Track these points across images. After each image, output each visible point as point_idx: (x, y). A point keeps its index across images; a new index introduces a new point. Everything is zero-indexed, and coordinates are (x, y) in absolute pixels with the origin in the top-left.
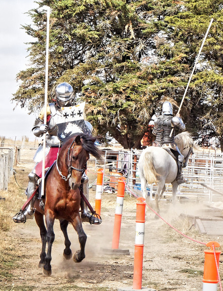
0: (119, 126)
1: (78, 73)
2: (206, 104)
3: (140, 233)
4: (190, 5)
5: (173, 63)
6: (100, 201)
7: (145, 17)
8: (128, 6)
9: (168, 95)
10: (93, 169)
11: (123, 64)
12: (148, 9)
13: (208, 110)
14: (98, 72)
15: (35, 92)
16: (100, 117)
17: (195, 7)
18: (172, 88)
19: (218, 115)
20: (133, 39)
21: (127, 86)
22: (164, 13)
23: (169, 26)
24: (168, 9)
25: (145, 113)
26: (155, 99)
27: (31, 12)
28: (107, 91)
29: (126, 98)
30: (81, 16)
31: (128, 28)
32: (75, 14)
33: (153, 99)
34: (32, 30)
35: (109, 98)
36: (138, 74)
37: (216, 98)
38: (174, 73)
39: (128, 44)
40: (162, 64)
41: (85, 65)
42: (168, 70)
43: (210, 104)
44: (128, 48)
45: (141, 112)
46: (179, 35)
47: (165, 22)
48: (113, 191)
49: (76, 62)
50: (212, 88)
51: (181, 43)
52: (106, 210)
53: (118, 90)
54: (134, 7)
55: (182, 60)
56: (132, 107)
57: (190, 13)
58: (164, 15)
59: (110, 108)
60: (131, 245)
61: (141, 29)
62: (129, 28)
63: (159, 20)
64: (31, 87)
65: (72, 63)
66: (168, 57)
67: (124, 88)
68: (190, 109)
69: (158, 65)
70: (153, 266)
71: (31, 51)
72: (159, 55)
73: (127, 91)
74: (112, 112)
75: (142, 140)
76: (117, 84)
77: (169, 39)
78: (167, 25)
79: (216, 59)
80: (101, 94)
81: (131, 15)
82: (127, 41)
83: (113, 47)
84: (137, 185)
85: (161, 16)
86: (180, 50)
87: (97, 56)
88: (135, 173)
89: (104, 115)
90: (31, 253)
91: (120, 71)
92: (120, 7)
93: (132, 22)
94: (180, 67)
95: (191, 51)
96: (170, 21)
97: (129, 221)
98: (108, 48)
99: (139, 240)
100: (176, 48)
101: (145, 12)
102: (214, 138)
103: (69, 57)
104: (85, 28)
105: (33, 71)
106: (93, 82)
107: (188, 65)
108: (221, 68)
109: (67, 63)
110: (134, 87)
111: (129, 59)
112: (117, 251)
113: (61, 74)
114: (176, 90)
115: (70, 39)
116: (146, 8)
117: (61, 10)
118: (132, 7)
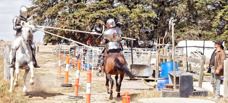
0: (76, 35)
1: (55, 9)
2: (119, 24)
3: (89, 88)
5: (103, 4)
6: (68, 72)
9: (100, 19)
10: (63, 56)
11: (78, 4)
13: (120, 27)
14: (65, 8)
15: (34, 18)
18: (102, 16)
19: (125, 29)
21: (79, 15)
25: (89, 28)
28: (70, 17)
29: (79, 21)
33: (93, 21)
35: (71, 21)
36: (85, 9)
37: (124, 21)
38: (103, 8)
40: (97, 4)
41: (59, 5)
42: (100, 7)
43: (121, 24)
45: (87, 28)
48: (73, 67)
49: (54, 3)
50: (122, 15)
52: (71, 77)
53: (75, 17)
55: (107, 2)
56: (82, 25)
59: (71, 26)
60: (84, 94)
66: (100, 0)
67: (78, 16)
69: (95, 5)
73: (80, 17)
74: (72, 28)
75: (87, 42)
76: (75, 14)
79: (124, 1)
80: (66, 19)
84: (85, 64)
88: (84, 58)
91: (76, 7)
94: (106, 5)
97: (82, 82)
99: (88, 92)
105: (33, 8)
106: (62, 13)
107: (110, 4)
108: (127, 6)
109: (50, 4)
110: (83, 15)
111: (81, 2)
112: (77, 97)
113: (47, 9)
114: (104, 17)
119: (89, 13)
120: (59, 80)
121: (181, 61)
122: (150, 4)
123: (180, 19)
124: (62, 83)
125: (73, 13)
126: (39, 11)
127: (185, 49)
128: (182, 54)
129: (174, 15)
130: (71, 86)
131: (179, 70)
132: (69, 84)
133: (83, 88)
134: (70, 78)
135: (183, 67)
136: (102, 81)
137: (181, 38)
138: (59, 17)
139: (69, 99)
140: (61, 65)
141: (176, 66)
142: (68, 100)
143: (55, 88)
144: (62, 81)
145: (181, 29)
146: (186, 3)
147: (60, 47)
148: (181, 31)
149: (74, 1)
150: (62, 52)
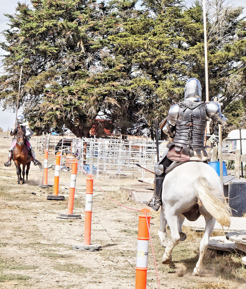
0: (72, 120)
1: (41, 79)
2: (140, 103)
3: (89, 202)
4: (127, 27)
5: (114, 72)
6: (59, 177)
7: (93, 36)
8: (80, 28)
9: (111, 96)
10: (53, 153)
11: (76, 72)
12: (95, 30)
13: (142, 108)
14: (56, 79)
15: (8, 94)
16: (58, 113)
17: (131, 29)
18: (114, 91)
19: (149, 112)
20: (83, 53)
21: (79, 89)
22: (107, 33)
23: (111, 43)
24: (111, 30)
25: (93, 110)
27: (4, 32)
28: (63, 93)
29: (78, 98)
30: (44, 35)
31: (80, 45)
32: (38, 33)
33: (99, 99)
34: (6, 46)
35: (65, 98)
36: (87, 80)
37: (147, 98)
38: (115, 79)
39: (80, 57)
40: (106, 72)
41: (47, 73)
42: (110, 77)
43: (143, 103)
44: (80, 60)
45: (90, 109)
46: (119, 50)
47: (108, 40)
48: (68, 170)
49: (40, 71)
50: (144, 90)
51: (120, 56)
53: (72, 92)
54: (84, 28)
55: (122, 69)
56: (83, 105)
57: (127, 33)
58: (108, 35)
59: (66, 106)
60: (82, 212)
61: (90, 45)
62: (80, 44)
63: (104, 38)
64: (5, 90)
65: (37, 72)
66: (111, 67)
67: (77, 91)
68: (128, 107)
69: (103, 73)
70: (100, 227)
71: (4, 62)
72: (103, 65)
73: (79, 93)
74: (67, 109)
75: (91, 131)
76: (71, 87)
77: (111, 53)
78: (109, 43)
79: (148, 68)
80: (59, 95)
81: (82, 34)
82: (79, 54)
83: (68, 60)
84: (86, 165)
85: (105, 36)
86: (120, 62)
87: (56, 66)
88: (85, 156)
89: (61, 111)
90: (5, 217)
91: (73, 77)
92: (73, 29)
93: (82, 40)
94: (119, 74)
95: (129, 63)
96: (112, 39)
97: (80, 192)
98: (64, 60)
99: (88, 207)
100: (117, 60)
101: (93, 32)
102: (146, 129)
103: (34, 67)
104: (46, 44)
105: (6, 77)
106: (52, 86)
107: (125, 73)
108: (151, 76)
109: (32, 71)
110: (84, 89)
111: (81, 68)
112: (71, 216)
113: (28, 80)
114: (117, 92)
115: (34, 53)
116: (93, 29)
117: (27, 30)
118: (82, 29)
119: (92, 86)
120: (44, 191)
121: (232, 162)
122: (187, 72)
123: (232, 97)
124: (50, 195)
127: (238, 142)
128: (233, 151)
129: (224, 90)
130: (63, 199)
131: (230, 174)
132: (60, 197)
133: (82, 202)
134: (62, 188)
135: (234, 171)
136: (111, 192)
137: (235, 126)
138: (47, 92)
139: (59, 219)
140: (49, 167)
141: (224, 168)
142: (57, 221)
143: (38, 202)
144: (50, 192)
145: (234, 112)
146: (242, 73)
147: (48, 139)
148: (233, 115)
149: (70, 68)
150: (51, 147)
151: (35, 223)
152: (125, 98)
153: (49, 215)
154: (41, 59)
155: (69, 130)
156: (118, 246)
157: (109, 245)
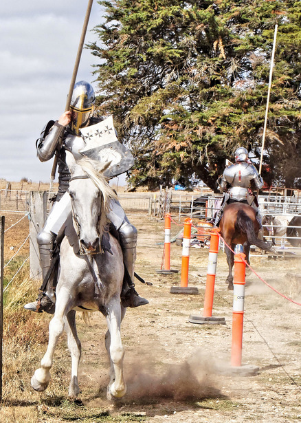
0: (207, 165)
1: (157, 102)
3: (239, 298)
4: (294, 16)
5: (274, 88)
6: (188, 258)
7: (238, 32)
8: (217, 18)
9: (268, 127)
10: (176, 218)
11: (212, 89)
12: (243, 21)
14: (182, 100)
17: (300, 18)
18: (273, 118)
20: (223, 58)
21: (216, 115)
22: (261, 26)
23: (268, 41)
24: (267, 21)
26: (251, 131)
27: (98, 28)
28: (192, 122)
29: (216, 131)
30: (159, 31)
31: (217, 45)
32: (150, 28)
33: (249, 131)
34: (99, 49)
35: (195, 131)
36: (230, 102)
38: (275, 100)
39: (218, 65)
40: (260, 89)
41: (165, 91)
44: (218, 70)
46: (281, 53)
47: (263, 37)
48: (202, 246)
49: (154, 87)
51: (283, 62)
52: (195, 269)
53: (205, 120)
54: (225, 19)
55: (285, 83)
56: (223, 142)
57: (294, 26)
58: (262, 29)
59: (196, 143)
60: (227, 312)
61: (233, 46)
62: (219, 45)
63: (256, 34)
65: (150, 89)
66: (267, 80)
67: (213, 119)
68: (295, 143)
69: (255, 90)
70: (256, 337)
71: (98, 75)
72: (255, 78)
73: (216, 122)
74: (198, 148)
76: (205, 114)
77: (268, 57)
78: (265, 41)
80: (184, 127)
81: (220, 28)
82: (216, 60)
83: (199, 69)
85: (258, 30)
86: (282, 71)
87: (179, 80)
89: (189, 152)
91: (208, 98)
92: (207, 20)
93: (222, 38)
94: (282, 92)
95: (296, 73)
96: (269, 36)
98: (194, 71)
99: (237, 306)
100: (277, 68)
101: (238, 25)
103: (145, 82)
104: (163, 45)
105: (102, 99)
106: (174, 111)
107: (291, 90)
109: (144, 89)
110: (225, 116)
111: (220, 83)
112: (209, 320)
113: (136, 103)
114: (277, 120)
115: (145, 60)
116: (239, 20)
117: (133, 24)
118: (221, 20)
120: (165, 279)
124: (175, 286)
125: (200, 110)
126: (117, 107)
130: (195, 292)
132: (191, 289)
133: (226, 297)
134: (193, 274)
136: (272, 280)
138: (166, 121)
139: (190, 325)
140: (172, 240)
142: (187, 327)
143: (155, 297)
144: (174, 281)
147: (169, 196)
149: (202, 82)
150: (174, 209)
151: (153, 331)
152: (291, 130)
153: (175, 318)
154: (156, 69)
155: (202, 181)
156: (286, 368)
157: (271, 367)
